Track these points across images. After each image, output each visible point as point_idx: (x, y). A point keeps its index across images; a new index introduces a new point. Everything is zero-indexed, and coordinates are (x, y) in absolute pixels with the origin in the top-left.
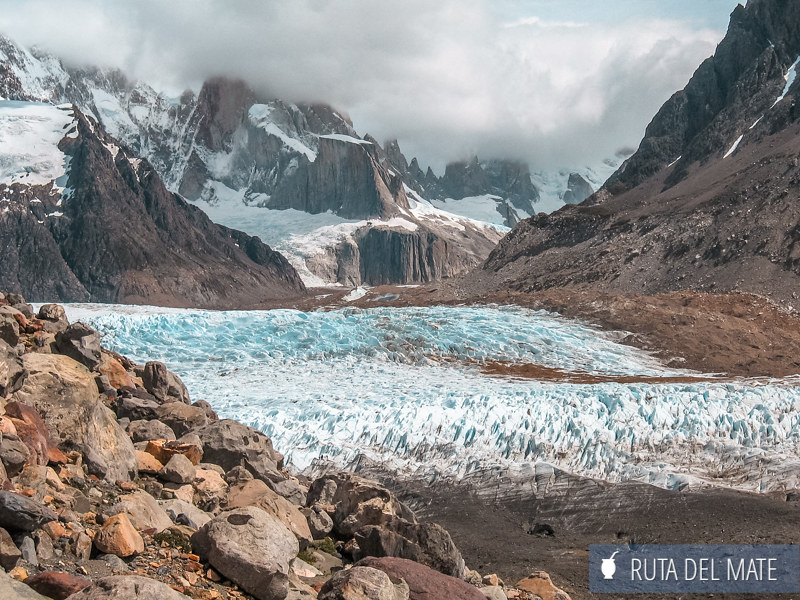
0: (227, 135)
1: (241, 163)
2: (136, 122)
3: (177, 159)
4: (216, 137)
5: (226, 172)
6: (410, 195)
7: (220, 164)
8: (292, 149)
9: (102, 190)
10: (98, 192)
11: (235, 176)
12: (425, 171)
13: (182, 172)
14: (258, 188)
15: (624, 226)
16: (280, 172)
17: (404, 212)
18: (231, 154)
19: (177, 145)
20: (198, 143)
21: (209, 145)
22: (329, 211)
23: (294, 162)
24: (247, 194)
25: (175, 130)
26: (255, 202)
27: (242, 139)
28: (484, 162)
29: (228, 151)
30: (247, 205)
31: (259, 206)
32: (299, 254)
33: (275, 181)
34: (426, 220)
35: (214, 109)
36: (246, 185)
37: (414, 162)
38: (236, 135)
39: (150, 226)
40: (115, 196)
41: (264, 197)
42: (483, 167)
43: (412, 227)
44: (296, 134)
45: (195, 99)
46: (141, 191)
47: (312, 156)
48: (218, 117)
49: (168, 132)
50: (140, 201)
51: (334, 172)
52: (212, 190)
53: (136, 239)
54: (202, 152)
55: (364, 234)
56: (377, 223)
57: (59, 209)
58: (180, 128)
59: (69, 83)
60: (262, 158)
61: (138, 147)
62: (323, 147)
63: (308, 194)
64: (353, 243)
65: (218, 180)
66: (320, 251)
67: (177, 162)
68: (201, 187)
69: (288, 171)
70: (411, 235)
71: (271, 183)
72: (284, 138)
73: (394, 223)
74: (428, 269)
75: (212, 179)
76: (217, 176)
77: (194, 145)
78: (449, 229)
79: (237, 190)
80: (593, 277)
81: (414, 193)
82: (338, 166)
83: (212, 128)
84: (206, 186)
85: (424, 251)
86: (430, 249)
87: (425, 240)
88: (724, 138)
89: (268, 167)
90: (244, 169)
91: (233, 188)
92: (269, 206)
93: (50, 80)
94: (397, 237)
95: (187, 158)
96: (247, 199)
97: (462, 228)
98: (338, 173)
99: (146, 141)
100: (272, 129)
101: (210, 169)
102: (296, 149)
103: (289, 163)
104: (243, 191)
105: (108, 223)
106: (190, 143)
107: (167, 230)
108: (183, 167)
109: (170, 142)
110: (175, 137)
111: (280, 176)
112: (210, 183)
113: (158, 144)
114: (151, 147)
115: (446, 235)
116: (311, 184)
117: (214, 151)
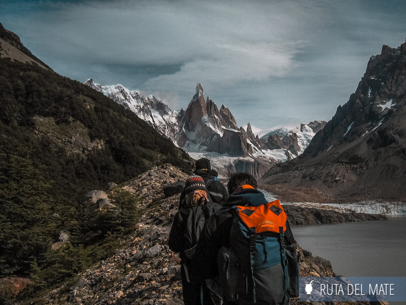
0: (194, 126)
1: (199, 136)
2: (164, 120)
3: (177, 133)
4: (190, 126)
5: (193, 138)
6: (254, 148)
7: (192, 135)
11: (196, 140)
13: (179, 138)
14: (203, 144)
15: (297, 168)
16: (211, 139)
17: (250, 155)
18: (195, 133)
19: (177, 128)
20: (185, 128)
21: (188, 129)
22: (226, 153)
23: (215, 136)
24: (200, 146)
25: (177, 123)
26: (202, 149)
27: (198, 128)
29: (194, 131)
30: (200, 150)
32: (216, 167)
34: (258, 158)
35: (190, 117)
36: (200, 143)
37: (257, 136)
38: (197, 126)
41: (205, 147)
43: (252, 160)
44: (217, 127)
45: (184, 113)
47: (221, 135)
48: (192, 119)
49: (175, 124)
51: (228, 140)
52: (188, 144)
54: (186, 131)
55: (237, 162)
56: (241, 158)
58: (179, 123)
59: (143, 107)
60: (205, 135)
61: (165, 129)
62: (225, 132)
63: (219, 147)
64: (233, 164)
65: (191, 141)
66: (222, 166)
68: (185, 143)
69: (214, 139)
70: (252, 163)
71: (208, 143)
72: (213, 128)
73: (247, 158)
74: (257, 174)
75: (188, 140)
76: (190, 139)
78: (266, 161)
79: (197, 145)
80: (285, 182)
81: (256, 148)
82: (230, 139)
83: (189, 124)
85: (256, 168)
86: (258, 168)
87: (256, 164)
88: (328, 145)
89: (207, 138)
90: (199, 137)
91: (195, 144)
92: (207, 151)
93: (138, 106)
94: (248, 163)
95: (181, 133)
96: (200, 148)
97: (270, 161)
98: (230, 141)
99: (168, 127)
100: (209, 125)
101: (188, 137)
102: (216, 132)
104: (199, 145)
106: (182, 128)
108: (179, 136)
109: (175, 127)
110: (177, 126)
111: (211, 141)
112: (188, 142)
113: (172, 128)
114: (169, 129)
115: (264, 163)
116: (221, 144)
117: (190, 131)
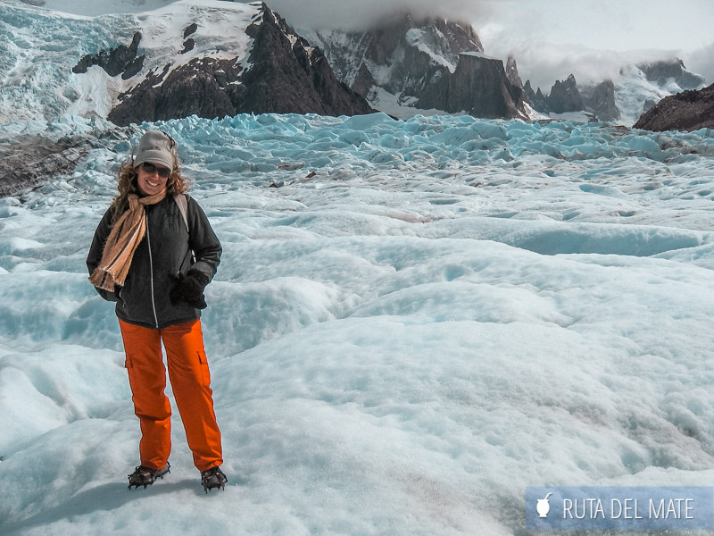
0: (389, 53)
1: (398, 74)
2: (322, 40)
3: (350, 69)
4: (380, 54)
5: (387, 81)
7: (382, 74)
8: (437, 63)
9: (275, 64)
10: (271, 66)
11: (393, 84)
12: (536, 91)
13: (353, 79)
14: (410, 92)
16: (427, 80)
17: (522, 115)
18: (391, 67)
19: (351, 58)
20: (367, 58)
21: (375, 60)
22: (463, 111)
23: (438, 73)
24: (401, 97)
25: (350, 48)
26: (407, 103)
27: (400, 55)
28: (581, 87)
29: (389, 65)
30: (400, 105)
31: (409, 106)
33: (423, 87)
35: (380, 32)
36: (400, 90)
37: (528, 83)
38: (396, 52)
39: (316, 99)
40: (286, 70)
41: (414, 99)
42: (580, 90)
44: (441, 52)
46: (311, 72)
47: (452, 69)
48: (383, 39)
49: (345, 49)
50: (310, 79)
51: (470, 80)
52: (375, 93)
53: (301, 106)
54: (369, 64)
57: (238, 79)
58: (354, 46)
60: (415, 70)
62: (463, 62)
63: (447, 97)
65: (380, 86)
67: (350, 71)
68: (368, 90)
69: (434, 80)
71: (420, 89)
72: (432, 55)
75: (376, 85)
76: (380, 83)
77: (364, 59)
79: (394, 94)
82: (473, 76)
83: (378, 47)
84: (371, 90)
89: (418, 77)
90: (401, 78)
91: (391, 92)
92: (417, 106)
95: (358, 69)
96: (401, 101)
98: (472, 82)
99: (328, 54)
100: (424, 48)
101: (375, 78)
102: (440, 63)
103: (434, 73)
104: (398, 95)
105: (277, 91)
106: (361, 57)
107: (330, 105)
108: (355, 75)
109: (346, 56)
110: (350, 52)
111: (427, 84)
112: (374, 88)
113: (338, 57)
114: (332, 59)
116: (451, 90)
117: (379, 64)
